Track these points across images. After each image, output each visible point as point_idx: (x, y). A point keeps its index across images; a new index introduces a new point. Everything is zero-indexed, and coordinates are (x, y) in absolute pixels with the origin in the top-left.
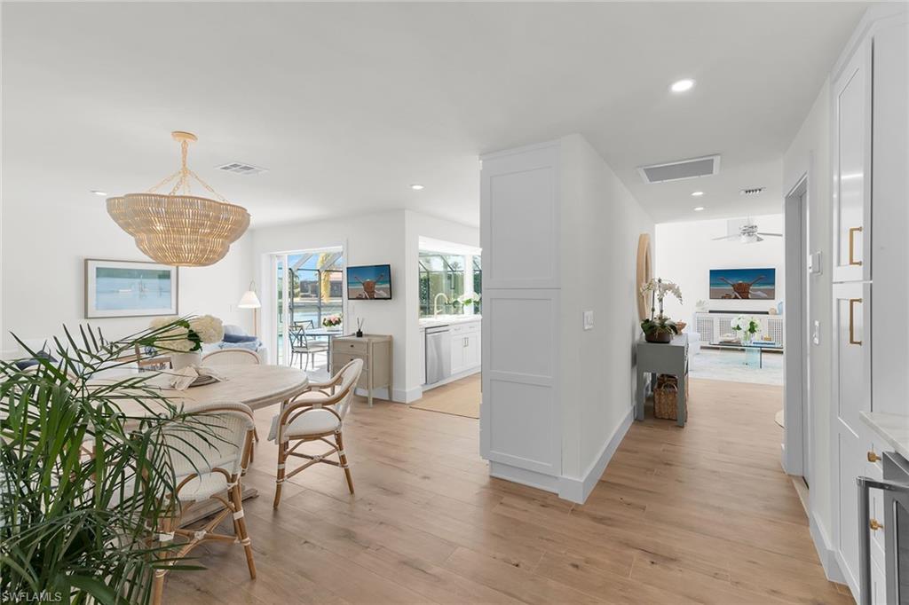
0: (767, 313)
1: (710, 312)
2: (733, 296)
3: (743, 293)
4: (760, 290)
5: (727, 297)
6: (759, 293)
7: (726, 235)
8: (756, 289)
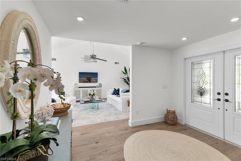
0: (96, 87)
1: (79, 87)
2: (86, 82)
3: (89, 81)
4: (94, 79)
5: (84, 82)
6: (94, 80)
7: (84, 58)
8: (93, 79)
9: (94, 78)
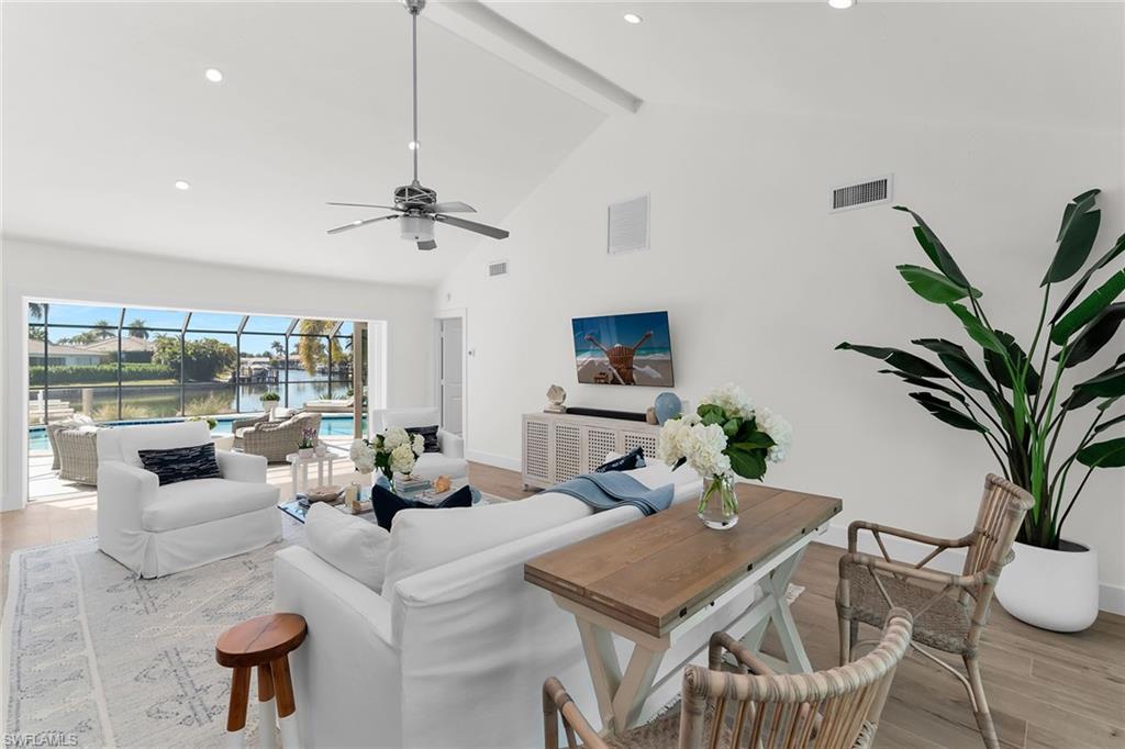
0: (643, 418)
1: (570, 411)
2: (611, 378)
3: (623, 372)
4: (650, 363)
5: (601, 379)
6: (648, 368)
8: (643, 362)
9: (650, 357)
